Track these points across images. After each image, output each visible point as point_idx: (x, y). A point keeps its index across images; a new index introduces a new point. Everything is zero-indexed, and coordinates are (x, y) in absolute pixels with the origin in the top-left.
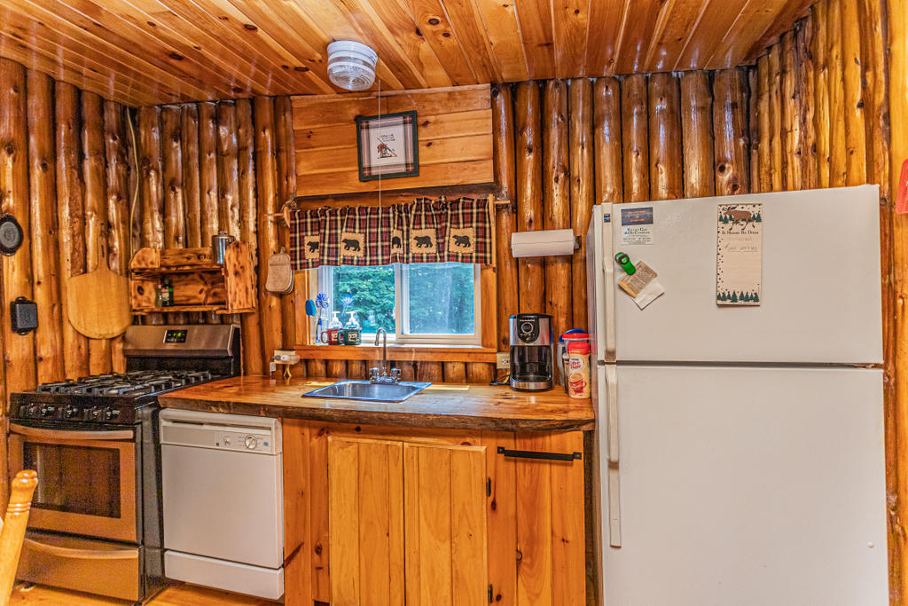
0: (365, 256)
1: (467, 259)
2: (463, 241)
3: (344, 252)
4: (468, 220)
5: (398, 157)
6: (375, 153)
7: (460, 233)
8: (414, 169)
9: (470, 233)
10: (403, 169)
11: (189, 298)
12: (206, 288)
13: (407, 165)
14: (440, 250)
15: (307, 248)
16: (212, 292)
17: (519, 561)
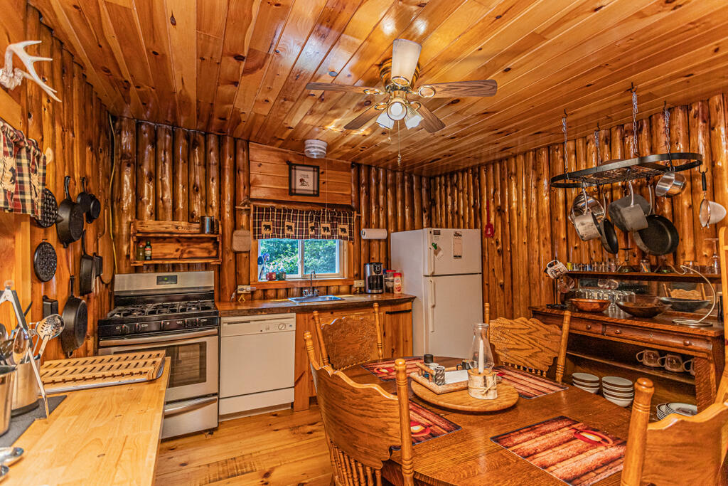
0: (296, 234)
1: (345, 238)
2: (343, 230)
3: (287, 232)
4: (345, 222)
5: (310, 186)
6: (298, 183)
7: (342, 226)
8: (317, 194)
9: (346, 227)
10: (312, 193)
11: (165, 255)
12: (181, 248)
13: (314, 191)
14: (332, 234)
15: (263, 228)
16: (187, 251)
17: (393, 352)
